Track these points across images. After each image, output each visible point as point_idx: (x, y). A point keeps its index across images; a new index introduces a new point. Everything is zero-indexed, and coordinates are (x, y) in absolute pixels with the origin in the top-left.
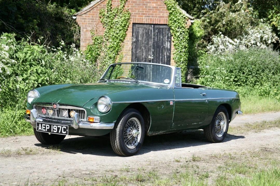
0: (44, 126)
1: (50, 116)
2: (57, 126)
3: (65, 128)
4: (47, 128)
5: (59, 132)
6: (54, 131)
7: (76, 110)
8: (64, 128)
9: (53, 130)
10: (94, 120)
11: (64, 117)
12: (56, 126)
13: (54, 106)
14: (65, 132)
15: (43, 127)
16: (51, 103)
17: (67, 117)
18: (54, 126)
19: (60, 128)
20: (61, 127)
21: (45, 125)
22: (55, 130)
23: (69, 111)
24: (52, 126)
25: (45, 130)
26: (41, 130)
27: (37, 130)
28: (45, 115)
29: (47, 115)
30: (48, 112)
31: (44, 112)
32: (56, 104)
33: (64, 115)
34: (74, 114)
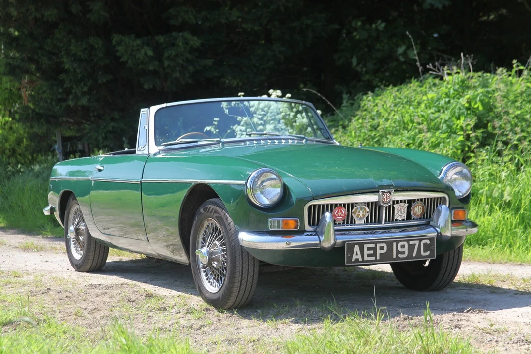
0: (369, 249)
2: (408, 241)
3: (428, 242)
4: (379, 252)
5: (414, 255)
6: (400, 256)
8: (425, 244)
9: (398, 252)
12: (405, 244)
14: (428, 253)
15: (366, 252)
18: (400, 244)
19: (415, 245)
20: (417, 243)
21: (373, 245)
22: (403, 253)
24: (395, 244)
26: (361, 259)
27: (347, 263)
28: (339, 224)
29: (348, 223)
30: (353, 215)
31: (340, 216)
32: (390, 192)
33: (397, 215)
34: (421, 210)
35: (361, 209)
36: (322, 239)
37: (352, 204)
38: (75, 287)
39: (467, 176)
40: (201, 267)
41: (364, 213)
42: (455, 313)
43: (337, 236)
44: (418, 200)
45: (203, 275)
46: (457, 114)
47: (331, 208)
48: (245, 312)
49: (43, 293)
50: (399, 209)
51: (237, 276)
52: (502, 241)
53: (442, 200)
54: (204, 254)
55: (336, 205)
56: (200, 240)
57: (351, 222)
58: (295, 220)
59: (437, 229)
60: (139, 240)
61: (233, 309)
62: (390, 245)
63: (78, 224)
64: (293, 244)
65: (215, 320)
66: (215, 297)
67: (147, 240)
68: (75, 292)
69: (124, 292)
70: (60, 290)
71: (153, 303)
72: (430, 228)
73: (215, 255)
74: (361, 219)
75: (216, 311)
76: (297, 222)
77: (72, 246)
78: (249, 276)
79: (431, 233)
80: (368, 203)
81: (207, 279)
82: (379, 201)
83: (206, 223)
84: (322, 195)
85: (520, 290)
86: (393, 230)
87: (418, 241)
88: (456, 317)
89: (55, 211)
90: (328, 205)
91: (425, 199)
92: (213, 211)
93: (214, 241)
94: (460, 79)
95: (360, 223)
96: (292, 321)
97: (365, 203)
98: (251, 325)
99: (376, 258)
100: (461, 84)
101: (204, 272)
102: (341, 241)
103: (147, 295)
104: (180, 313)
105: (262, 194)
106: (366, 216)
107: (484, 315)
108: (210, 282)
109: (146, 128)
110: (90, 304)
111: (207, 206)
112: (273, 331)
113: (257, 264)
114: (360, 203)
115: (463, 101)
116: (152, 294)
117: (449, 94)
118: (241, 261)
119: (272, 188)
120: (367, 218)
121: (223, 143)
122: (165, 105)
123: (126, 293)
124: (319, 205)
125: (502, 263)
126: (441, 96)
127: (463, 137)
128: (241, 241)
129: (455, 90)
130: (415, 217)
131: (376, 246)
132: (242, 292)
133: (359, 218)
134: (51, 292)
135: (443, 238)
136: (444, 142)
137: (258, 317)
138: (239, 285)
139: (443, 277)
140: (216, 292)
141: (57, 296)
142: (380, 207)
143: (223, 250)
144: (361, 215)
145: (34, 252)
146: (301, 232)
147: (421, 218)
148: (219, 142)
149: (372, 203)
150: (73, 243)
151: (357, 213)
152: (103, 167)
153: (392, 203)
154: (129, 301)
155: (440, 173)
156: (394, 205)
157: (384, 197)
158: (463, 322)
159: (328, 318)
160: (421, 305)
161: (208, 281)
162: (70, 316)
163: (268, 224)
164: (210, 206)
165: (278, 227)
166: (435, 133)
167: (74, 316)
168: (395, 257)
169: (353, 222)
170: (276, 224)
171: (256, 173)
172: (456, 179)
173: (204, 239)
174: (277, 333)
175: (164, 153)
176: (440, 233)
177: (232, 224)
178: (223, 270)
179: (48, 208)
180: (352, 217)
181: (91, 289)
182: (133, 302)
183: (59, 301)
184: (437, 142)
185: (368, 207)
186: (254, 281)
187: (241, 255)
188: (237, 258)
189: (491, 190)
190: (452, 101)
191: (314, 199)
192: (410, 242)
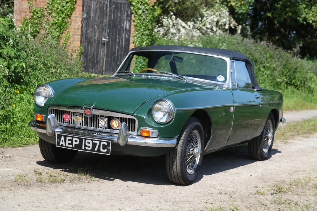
0: (69, 140)
1: (77, 125)
2: (92, 140)
3: (106, 144)
4: (74, 143)
5: (96, 150)
6: (87, 148)
7: (121, 118)
8: (103, 145)
9: (85, 146)
10: (151, 133)
11: (101, 128)
12: (91, 141)
13: (86, 111)
15: (68, 142)
16: (80, 106)
17: (106, 128)
18: (87, 141)
19: (97, 143)
21: (71, 138)
22: (89, 147)
23: (110, 119)
24: (84, 140)
25: (71, 146)
26: (64, 145)
27: (57, 145)
28: (67, 123)
29: (72, 123)
30: (74, 119)
31: (67, 118)
32: (90, 109)
35: (78, 116)
37: (74, 113)
44: (116, 117)
53: (133, 121)
62: (81, 140)
64: (37, 129)
80: (80, 113)
84: (55, 104)
87: (99, 142)
120: (82, 122)
124: (57, 110)
130: (113, 128)
131: (73, 139)
133: (77, 122)
135: (120, 144)
151: (76, 118)
168: (83, 148)
169: (74, 123)
191: (51, 105)
192: (93, 141)
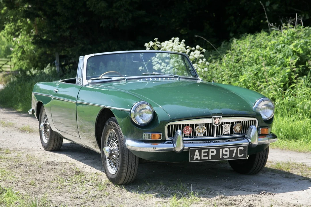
0: (204, 152)
2: (229, 148)
3: (242, 148)
4: (211, 154)
5: (233, 156)
6: (224, 157)
8: (240, 150)
9: (223, 155)
12: (228, 149)
14: (243, 155)
15: (203, 154)
18: (224, 150)
20: (235, 149)
21: (207, 150)
22: (226, 155)
23: (233, 125)
24: (221, 150)
25: (207, 158)
26: (199, 159)
27: (190, 161)
28: (187, 136)
29: (193, 136)
30: (196, 131)
31: (188, 132)
32: (219, 118)
33: (224, 131)
34: (240, 128)
35: (201, 127)
36: (175, 145)
37: (196, 125)
38: (38, 163)
39: (271, 107)
40: (107, 157)
41: (203, 130)
42: (254, 195)
43: (185, 144)
44: (238, 122)
45: (108, 162)
46: (287, 55)
47: (182, 127)
48: (131, 187)
49: (17, 167)
50: (226, 127)
51: (125, 166)
52: (308, 137)
53: (254, 123)
54: (107, 151)
55: (185, 125)
56: (107, 141)
57: (195, 135)
58: (160, 134)
59: (249, 140)
60: (75, 136)
61: (122, 186)
62: (218, 150)
63: (46, 121)
64: (157, 149)
65: (111, 192)
66: (113, 177)
67: (79, 137)
68: (36, 167)
69: (65, 169)
70: (29, 164)
71: (78, 178)
72: (245, 139)
73: (114, 151)
74: (201, 133)
75: (113, 185)
76: (161, 135)
77: (43, 134)
78: (132, 166)
79: (245, 143)
80: (206, 124)
81: (110, 165)
82: (212, 123)
83: (110, 132)
84: (176, 119)
85: (304, 176)
86: (222, 141)
87: (236, 148)
88: (254, 198)
89: (35, 112)
90: (180, 125)
91: (242, 121)
92: (113, 126)
93: (114, 142)
94: (291, 33)
95: (200, 136)
96: (155, 196)
97: (204, 124)
98: (132, 196)
99: (209, 158)
100: (292, 35)
101: (109, 160)
102: (187, 147)
103: (76, 172)
104: (92, 185)
105: (140, 117)
106: (205, 132)
107: (271, 197)
108: (111, 167)
109: (81, 69)
110: (42, 176)
111: (110, 121)
112: (143, 202)
113: (137, 159)
114: (201, 124)
115: (291, 47)
116: (80, 172)
117: (284, 41)
118: (128, 157)
119: (147, 113)
120: (205, 133)
121: (127, 80)
122: (93, 55)
123: (65, 170)
124: (175, 125)
125: (305, 152)
126: (279, 43)
127: (290, 70)
128: (127, 146)
129: (288, 39)
130: (236, 132)
131: (209, 151)
132: (128, 175)
133: (200, 133)
134: (22, 167)
135: (253, 146)
136: (278, 73)
137: (136, 192)
138: (126, 171)
139: (256, 167)
140: (114, 174)
141: (25, 170)
142: (213, 127)
143: (118, 149)
144: (201, 131)
145: (27, 133)
146: (163, 141)
147: (239, 133)
148: (124, 79)
149: (208, 124)
150: (44, 133)
151: (199, 130)
152: (58, 90)
153: (220, 124)
154: (65, 175)
155: (254, 105)
156: (222, 125)
157: (216, 121)
158: (256, 202)
159: (175, 196)
160: (238, 186)
161: (110, 166)
162: (27, 185)
163: (143, 136)
164: (111, 122)
165: (149, 138)
166: (273, 66)
167: (29, 186)
168: (221, 157)
169: (196, 135)
170: (147, 136)
171: (137, 104)
172: (264, 108)
173: (109, 141)
174: (145, 203)
175: (91, 85)
176: (251, 142)
177: (122, 134)
178: (118, 161)
179: (31, 110)
180: (195, 132)
181: (46, 165)
182: (67, 176)
183: (24, 173)
184: (273, 72)
185: (206, 126)
186: (136, 169)
187: (127, 154)
188: (125, 155)
189: (304, 104)
190: (286, 46)
191: (171, 121)
192: (231, 148)
